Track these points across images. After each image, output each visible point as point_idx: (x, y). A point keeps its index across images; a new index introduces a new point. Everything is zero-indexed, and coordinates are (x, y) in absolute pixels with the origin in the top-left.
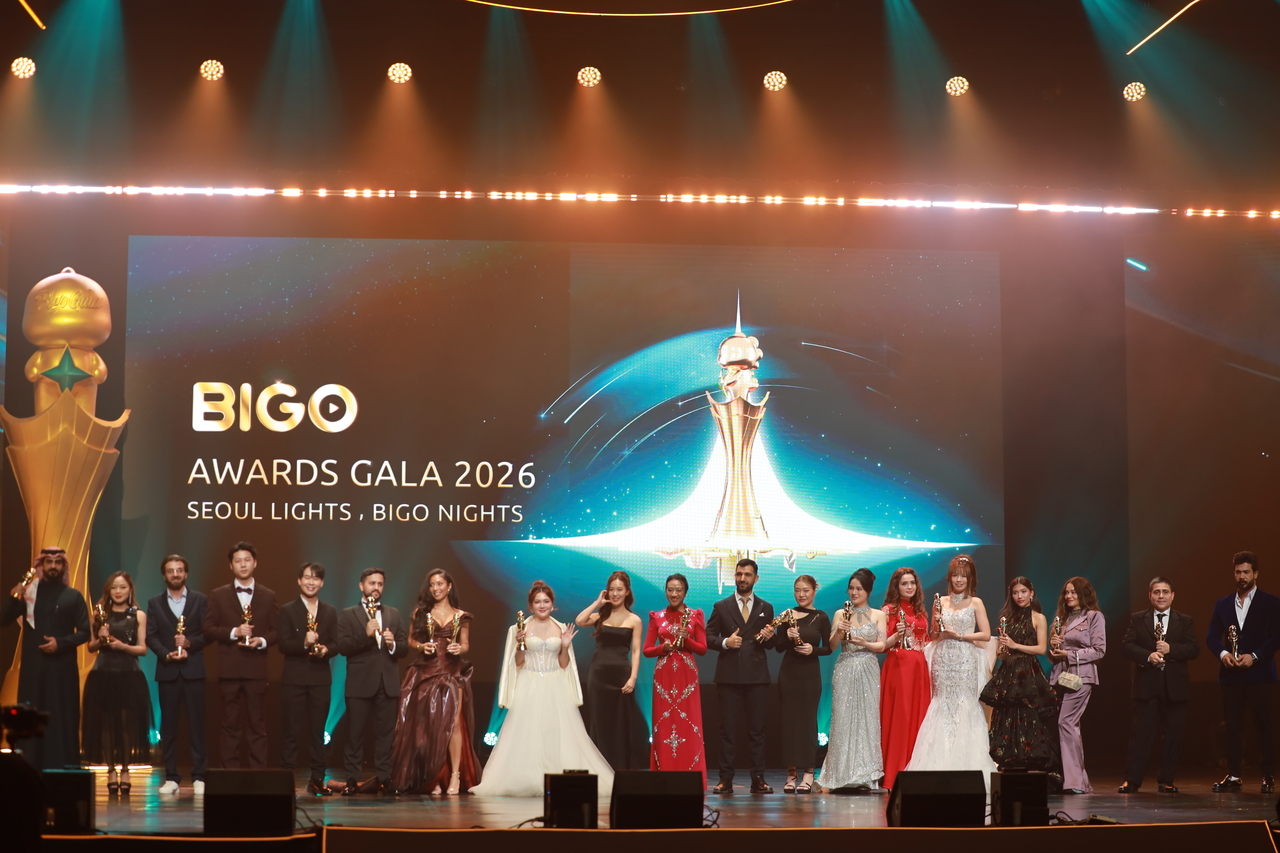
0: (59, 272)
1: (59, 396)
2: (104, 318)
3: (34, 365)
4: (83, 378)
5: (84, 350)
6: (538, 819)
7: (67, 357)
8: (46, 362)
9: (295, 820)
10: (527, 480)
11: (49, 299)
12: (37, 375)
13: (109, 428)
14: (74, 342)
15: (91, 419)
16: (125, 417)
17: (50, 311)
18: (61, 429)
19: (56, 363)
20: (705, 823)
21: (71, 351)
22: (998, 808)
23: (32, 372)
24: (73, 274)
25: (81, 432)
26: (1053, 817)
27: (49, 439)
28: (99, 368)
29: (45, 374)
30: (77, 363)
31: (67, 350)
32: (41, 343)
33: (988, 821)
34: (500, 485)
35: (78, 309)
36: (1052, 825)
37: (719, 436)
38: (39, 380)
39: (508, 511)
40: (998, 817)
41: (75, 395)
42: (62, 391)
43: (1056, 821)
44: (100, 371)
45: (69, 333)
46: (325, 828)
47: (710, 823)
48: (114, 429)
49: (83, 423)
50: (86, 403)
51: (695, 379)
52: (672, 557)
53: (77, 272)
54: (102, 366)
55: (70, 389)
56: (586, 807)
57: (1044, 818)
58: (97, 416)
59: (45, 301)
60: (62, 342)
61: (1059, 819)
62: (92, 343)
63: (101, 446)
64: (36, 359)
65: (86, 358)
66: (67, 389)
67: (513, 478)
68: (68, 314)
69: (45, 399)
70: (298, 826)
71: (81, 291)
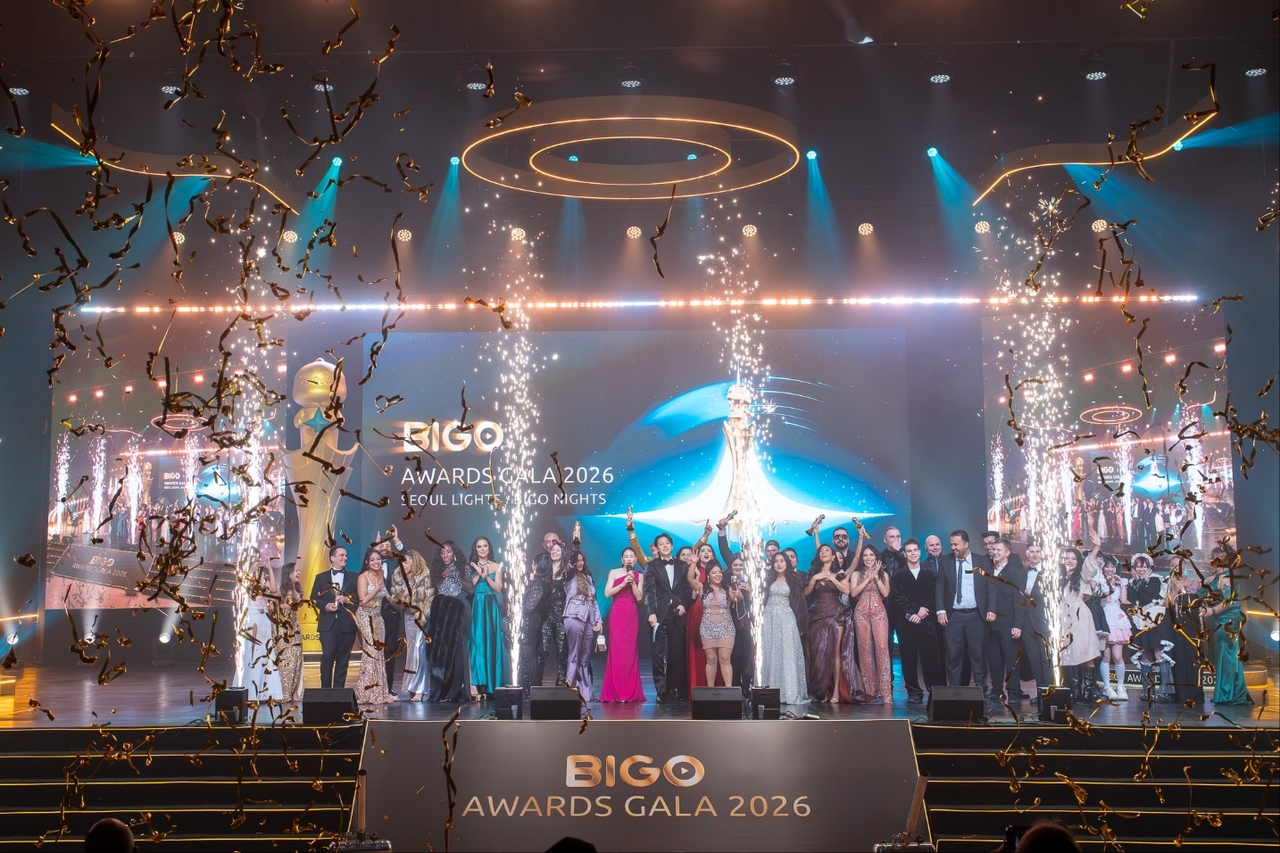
3: (299, 418)
6: (491, 714)
10: (608, 478)
12: (301, 424)
13: (345, 455)
15: (333, 450)
16: (355, 448)
23: (298, 422)
26: (784, 715)
27: (308, 463)
29: (305, 423)
31: (319, 408)
33: (744, 717)
34: (592, 481)
37: (728, 448)
39: (597, 497)
40: (750, 714)
43: (785, 717)
50: (332, 440)
51: (712, 414)
52: (697, 525)
56: (514, 707)
61: (787, 715)
64: (301, 414)
67: (600, 477)
69: (306, 438)
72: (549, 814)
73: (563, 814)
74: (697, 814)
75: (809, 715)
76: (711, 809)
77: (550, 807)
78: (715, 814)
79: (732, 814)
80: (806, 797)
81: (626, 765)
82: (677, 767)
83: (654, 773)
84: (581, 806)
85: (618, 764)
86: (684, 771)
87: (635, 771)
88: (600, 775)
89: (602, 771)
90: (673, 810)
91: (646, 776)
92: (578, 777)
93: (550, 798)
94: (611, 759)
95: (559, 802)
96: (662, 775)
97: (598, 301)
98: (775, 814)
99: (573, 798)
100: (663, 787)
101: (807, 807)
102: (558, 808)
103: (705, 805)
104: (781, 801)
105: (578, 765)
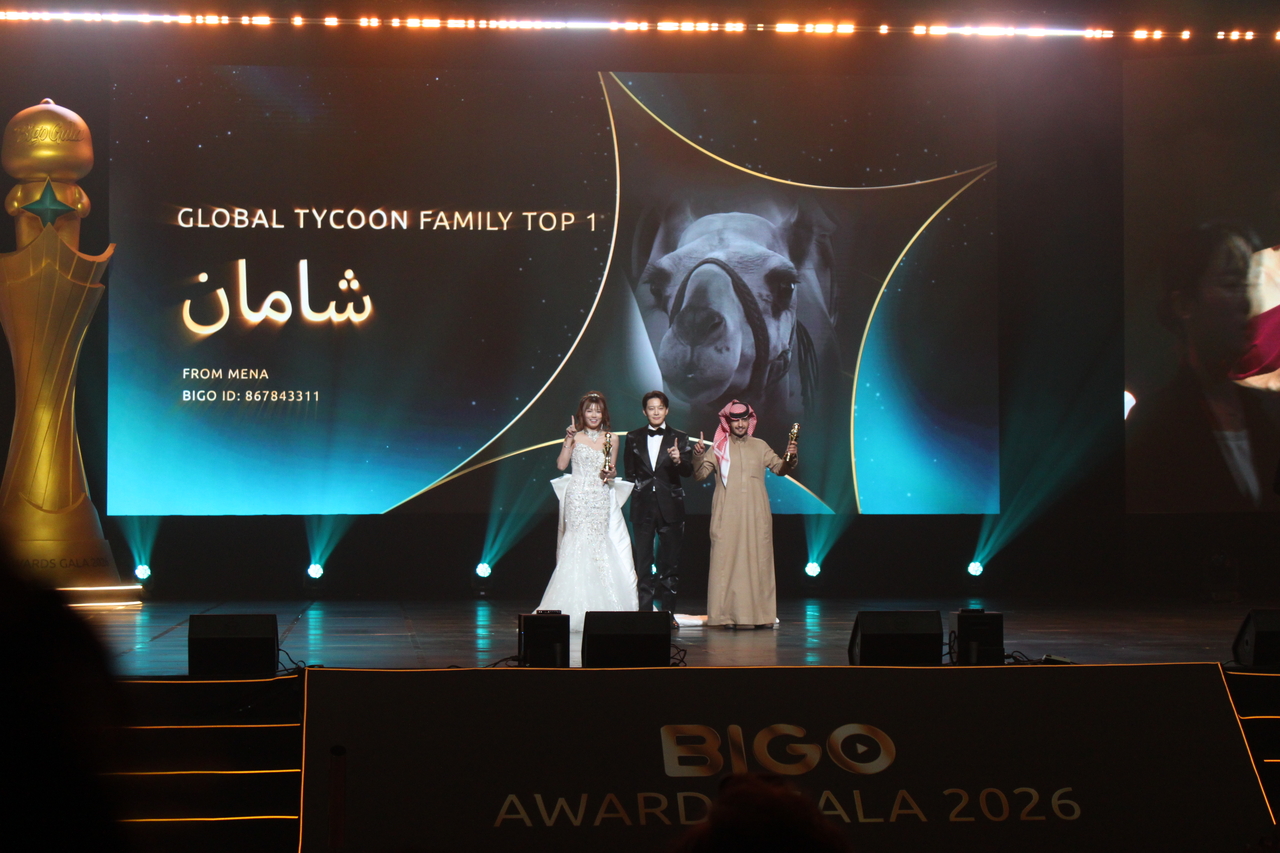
0: (39, 103)
1: (41, 230)
2: (85, 151)
3: (14, 199)
4: (65, 213)
5: (65, 182)
6: (513, 659)
7: (48, 190)
8: (27, 195)
9: (278, 661)
11: (28, 131)
12: (18, 209)
13: (93, 262)
14: (55, 176)
15: (75, 254)
16: (109, 251)
17: (29, 143)
18: (43, 265)
19: (38, 197)
20: (672, 661)
21: (53, 184)
22: (956, 647)
23: (13, 206)
24: (52, 106)
25: (65, 267)
26: (1009, 657)
27: (32, 274)
28: (83, 202)
29: (27, 209)
30: (59, 197)
31: (49, 184)
32: (21, 176)
33: (946, 659)
35: (59, 141)
36: (1008, 663)
38: (20, 212)
40: (955, 656)
41: (58, 229)
42: (45, 225)
43: (1012, 660)
44: (83, 204)
45: (49, 166)
46: (307, 669)
47: (677, 662)
48: (99, 264)
49: (66, 258)
50: (69, 238)
53: (57, 103)
54: (85, 199)
55: (53, 224)
56: (558, 647)
57: (1000, 657)
58: (80, 250)
59: (24, 133)
60: (43, 175)
61: (1014, 658)
62: (75, 176)
63: (86, 281)
64: (17, 193)
65: (68, 192)
66: (49, 223)
68: (48, 147)
69: (25, 233)
70: (280, 667)
71: (61, 123)
72: (643, 822)
73: (667, 821)
74: (893, 819)
75: (1053, 657)
76: (916, 810)
77: (642, 811)
78: (923, 819)
79: (952, 817)
80: (1069, 789)
81: (761, 741)
82: (850, 742)
83: (813, 753)
84: (694, 807)
85: (749, 738)
86: (861, 749)
87: (780, 748)
88: (720, 759)
89: (724, 749)
90: (852, 813)
91: (800, 758)
92: (683, 761)
93: (641, 796)
94: (736, 730)
95: (658, 803)
96: (824, 756)
97: (508, 19)
98: (1023, 816)
99: (680, 796)
100: (829, 774)
101: (1076, 807)
102: (657, 811)
103: (905, 805)
104: (1029, 797)
105: (681, 741)
